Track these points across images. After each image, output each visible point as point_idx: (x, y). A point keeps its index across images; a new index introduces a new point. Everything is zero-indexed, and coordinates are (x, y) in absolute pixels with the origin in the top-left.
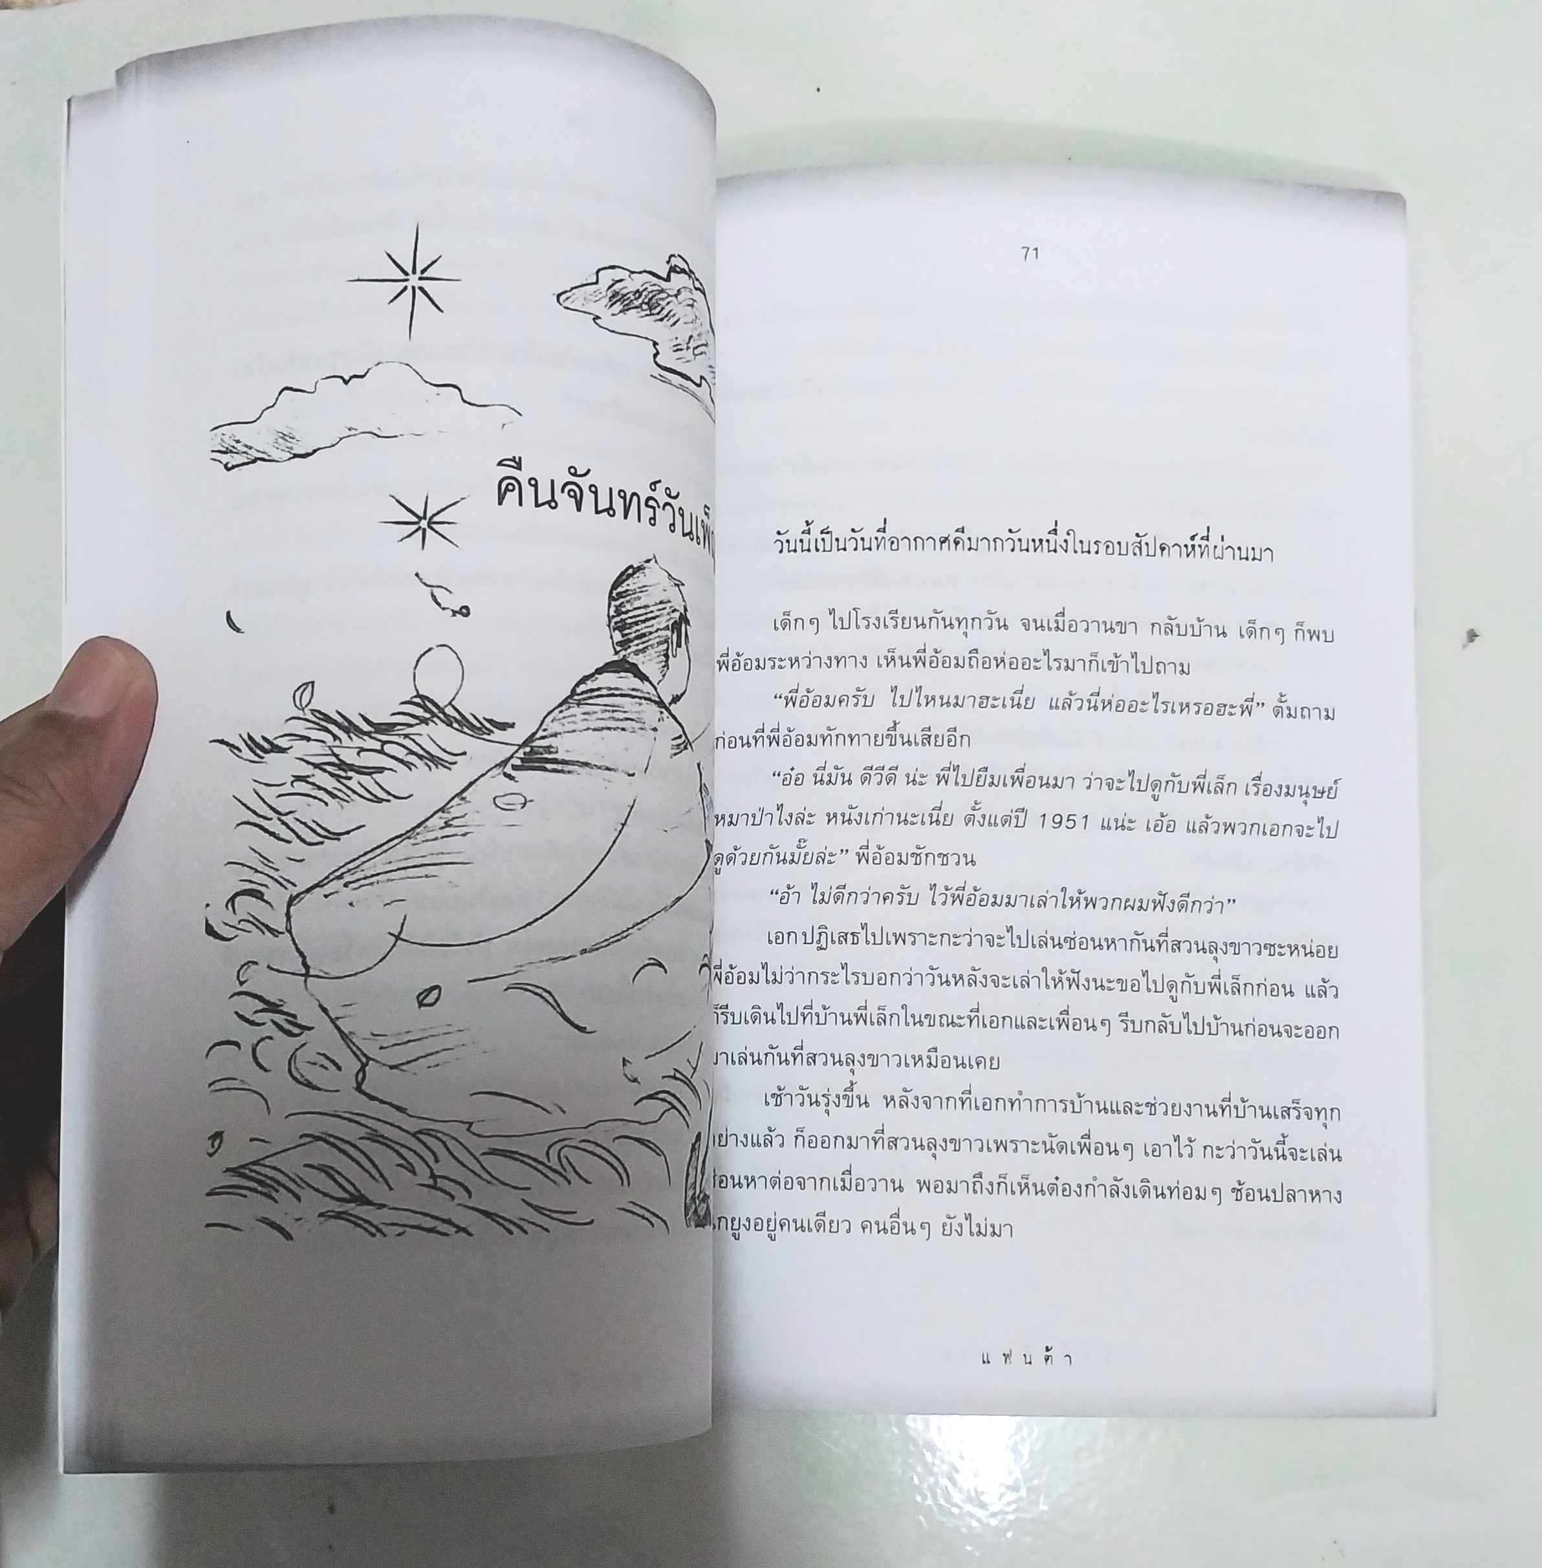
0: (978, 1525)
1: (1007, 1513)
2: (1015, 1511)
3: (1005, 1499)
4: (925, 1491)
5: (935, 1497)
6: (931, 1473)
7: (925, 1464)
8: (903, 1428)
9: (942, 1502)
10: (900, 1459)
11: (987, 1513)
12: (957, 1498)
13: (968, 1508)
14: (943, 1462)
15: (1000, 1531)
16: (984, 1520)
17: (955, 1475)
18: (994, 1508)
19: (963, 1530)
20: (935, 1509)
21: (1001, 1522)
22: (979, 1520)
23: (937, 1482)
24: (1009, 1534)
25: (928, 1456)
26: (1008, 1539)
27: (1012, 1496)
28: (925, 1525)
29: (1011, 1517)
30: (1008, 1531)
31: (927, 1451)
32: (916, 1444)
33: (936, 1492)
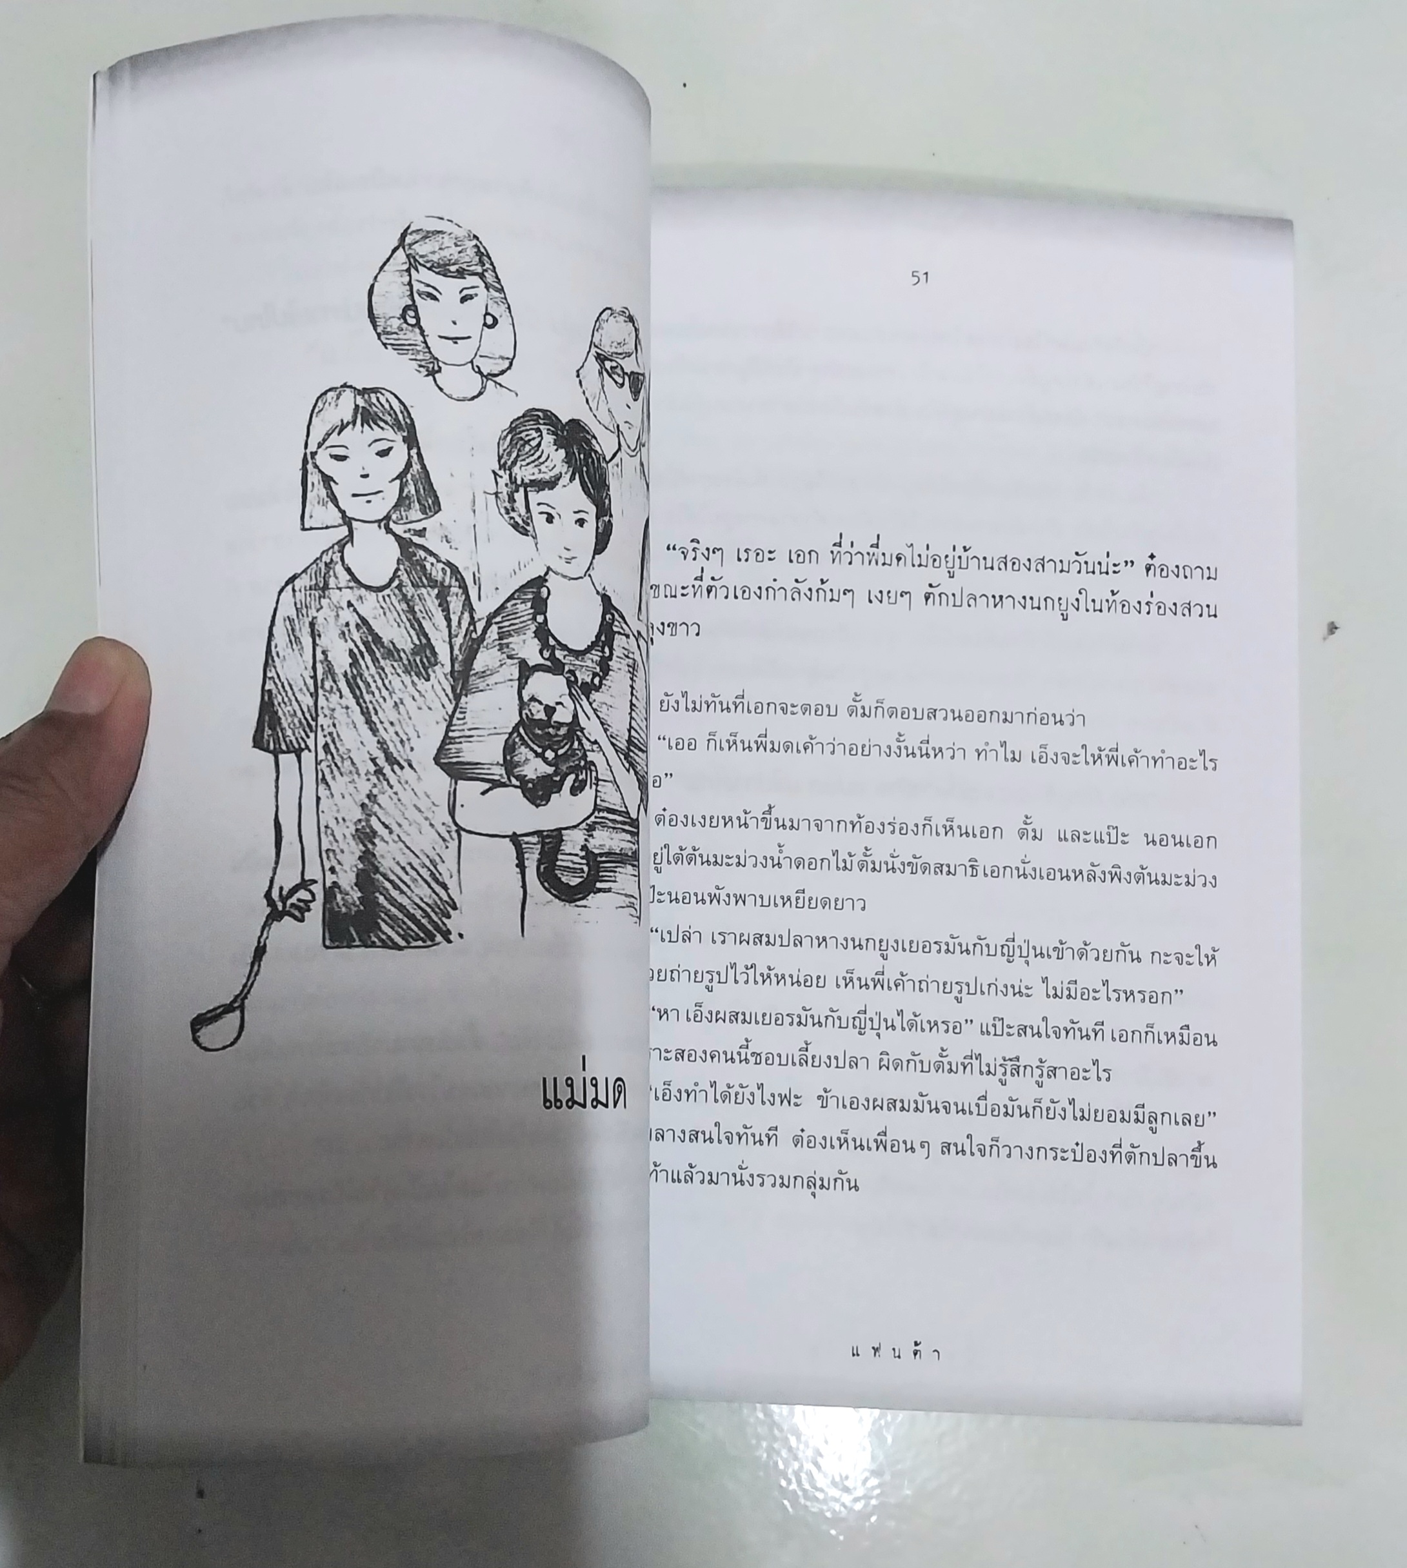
0: (842, 1509)
1: (872, 1498)
2: (878, 1496)
3: (870, 1484)
4: (789, 1476)
5: (799, 1482)
6: (796, 1458)
7: (790, 1449)
8: (768, 1414)
9: (807, 1486)
10: (764, 1444)
11: (851, 1497)
12: (821, 1482)
13: (834, 1492)
14: (807, 1445)
15: (865, 1516)
16: (848, 1504)
17: (819, 1459)
18: (860, 1492)
19: (828, 1515)
20: (800, 1493)
21: (865, 1506)
22: (844, 1505)
23: (801, 1467)
24: (873, 1519)
25: (793, 1441)
26: (872, 1524)
27: (874, 1482)
28: (790, 1510)
29: (874, 1502)
30: (871, 1516)
31: (792, 1435)
32: (781, 1430)
33: (800, 1477)
